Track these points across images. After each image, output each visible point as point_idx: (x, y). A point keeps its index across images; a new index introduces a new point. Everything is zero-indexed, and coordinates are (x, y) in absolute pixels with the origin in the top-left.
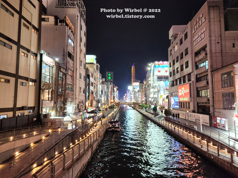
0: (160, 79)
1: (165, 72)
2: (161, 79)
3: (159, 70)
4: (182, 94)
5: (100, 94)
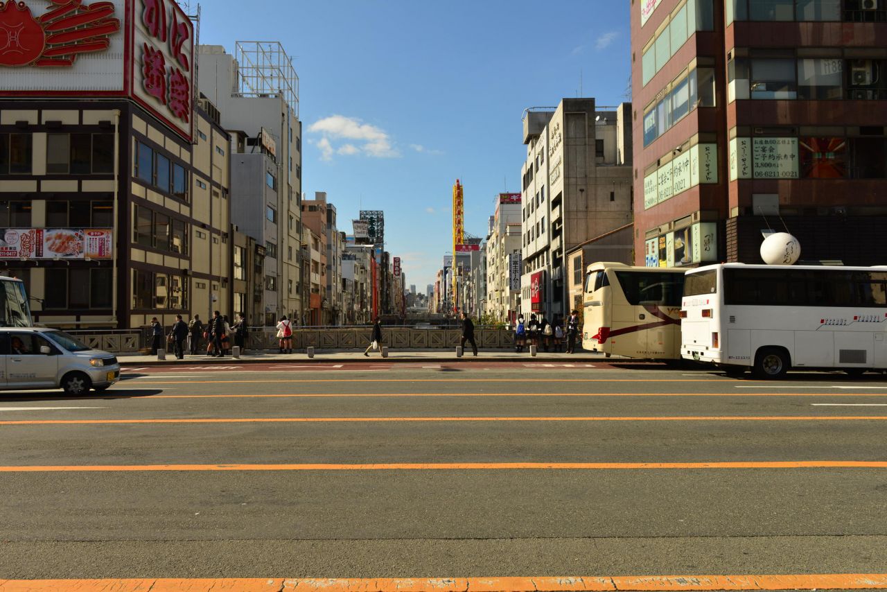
4: (536, 295)
5: (338, 291)
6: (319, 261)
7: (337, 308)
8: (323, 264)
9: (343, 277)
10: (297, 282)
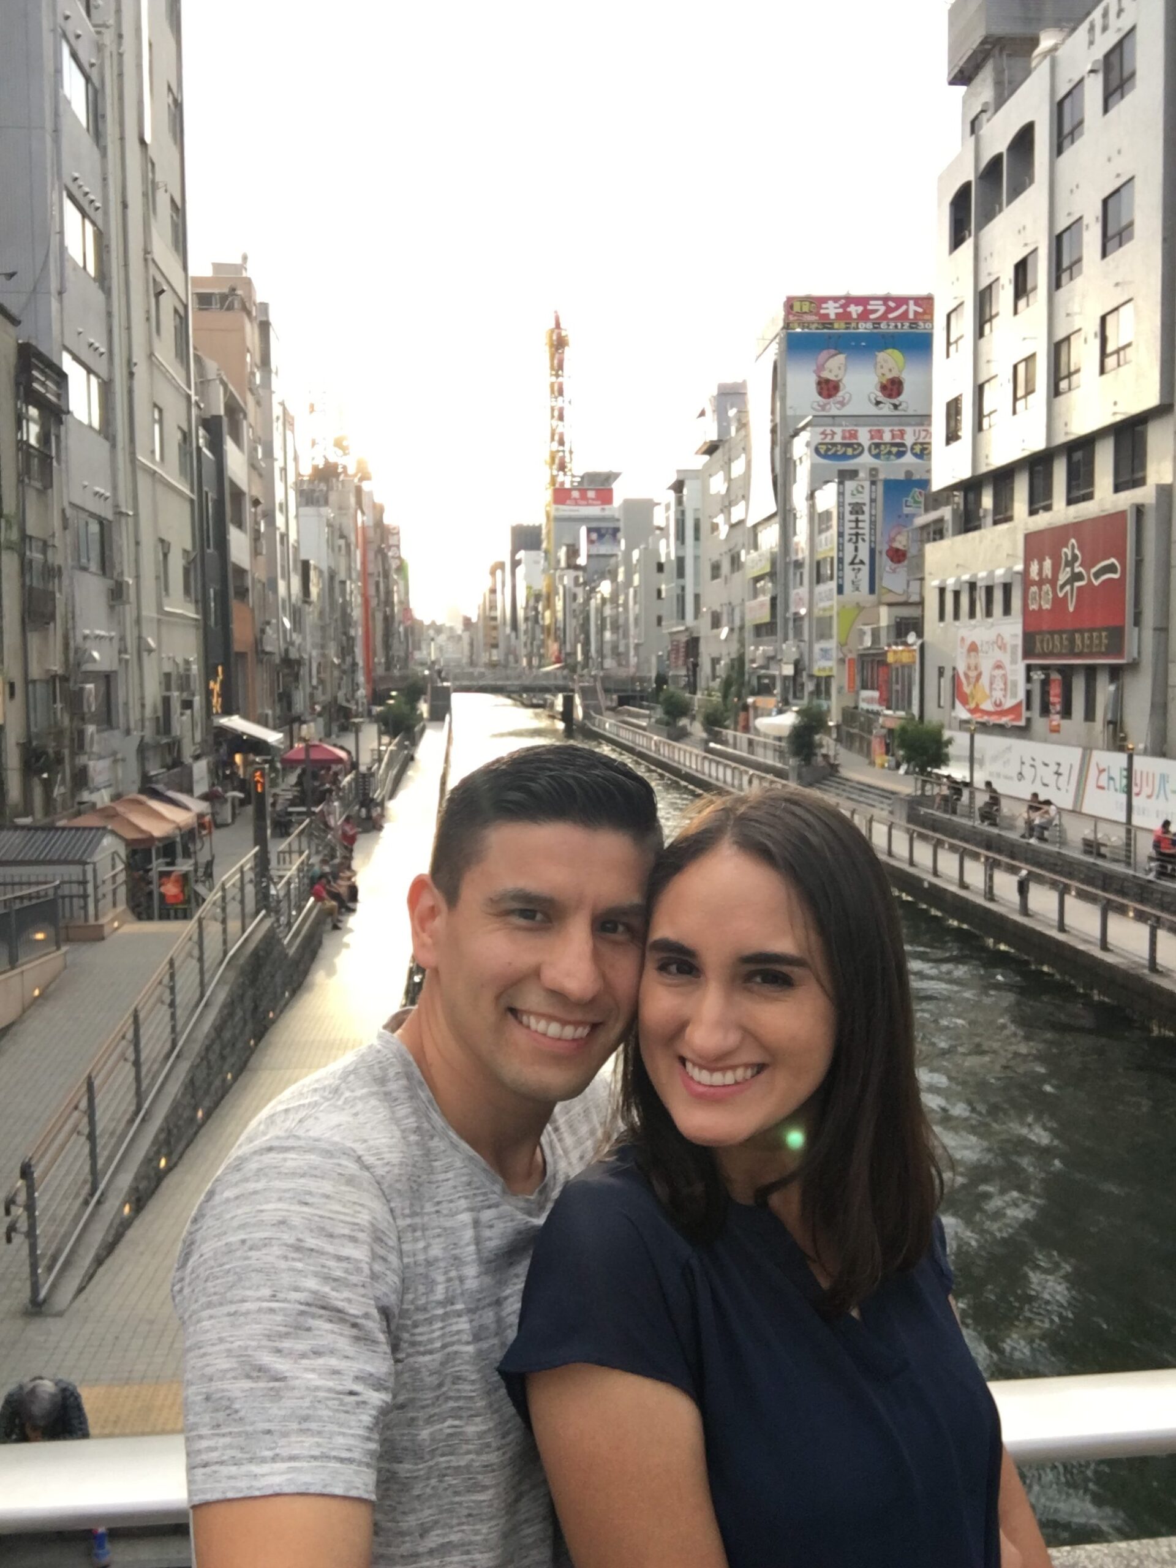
0: (835, 457)
1: (881, 398)
2: (845, 457)
3: (826, 375)
4: (1059, 604)
5: (293, 598)
6: (244, 486)
7: (294, 654)
8: (256, 503)
9: (303, 556)
10: (185, 551)
